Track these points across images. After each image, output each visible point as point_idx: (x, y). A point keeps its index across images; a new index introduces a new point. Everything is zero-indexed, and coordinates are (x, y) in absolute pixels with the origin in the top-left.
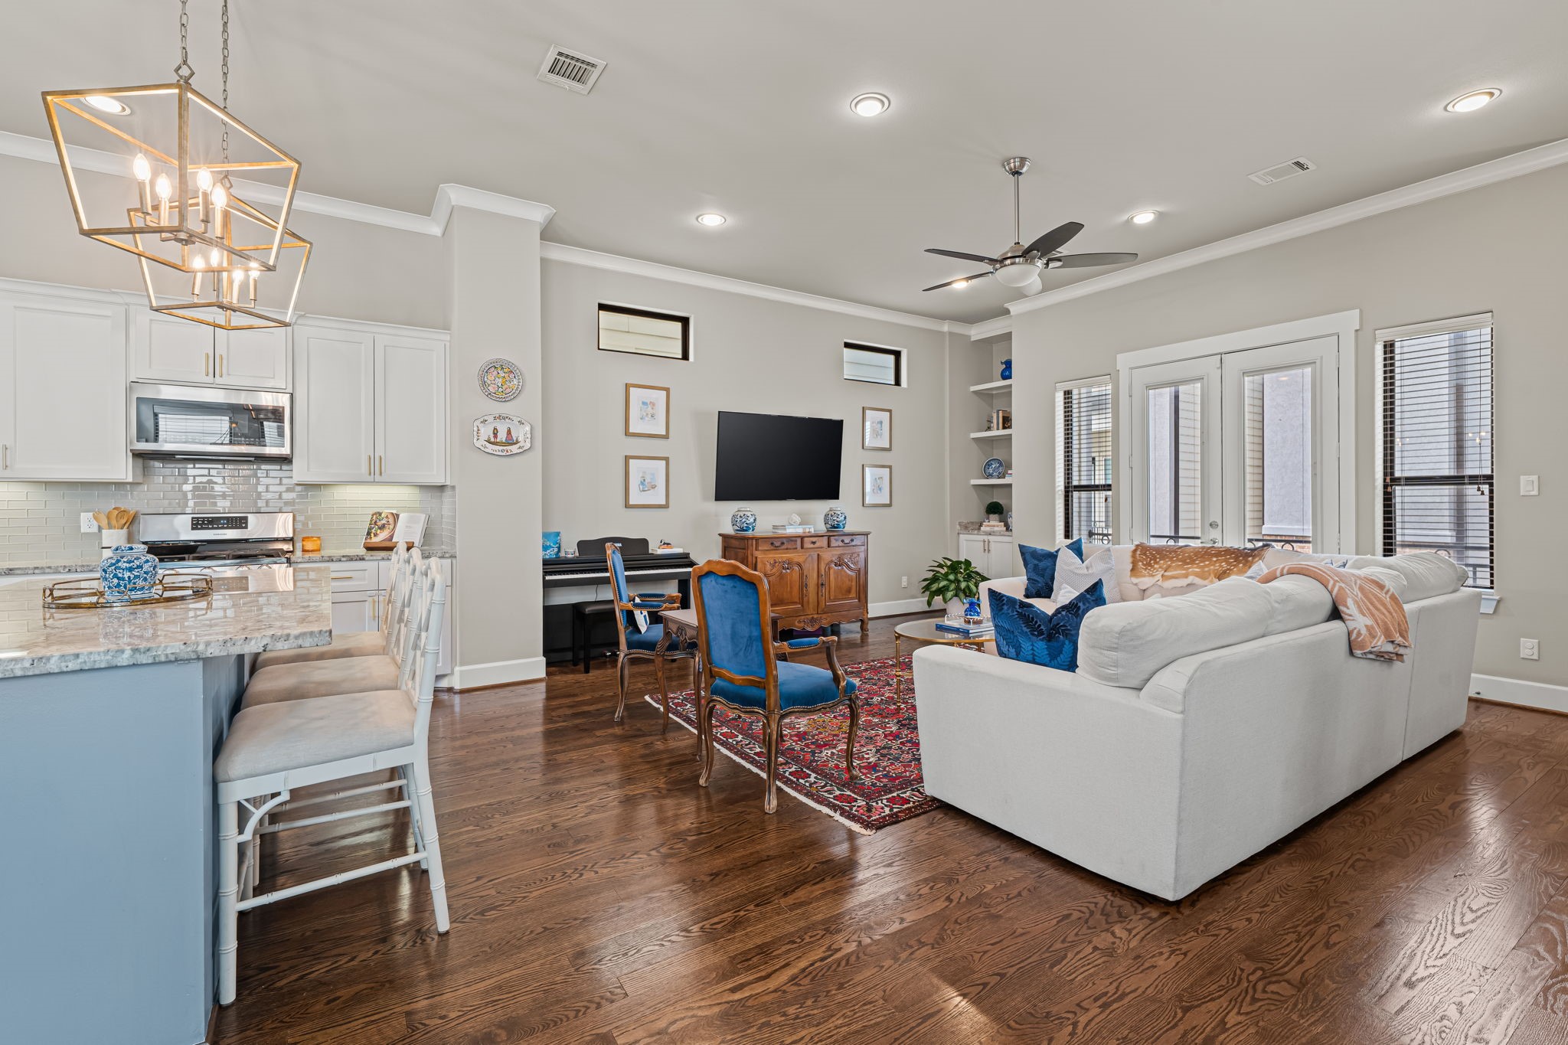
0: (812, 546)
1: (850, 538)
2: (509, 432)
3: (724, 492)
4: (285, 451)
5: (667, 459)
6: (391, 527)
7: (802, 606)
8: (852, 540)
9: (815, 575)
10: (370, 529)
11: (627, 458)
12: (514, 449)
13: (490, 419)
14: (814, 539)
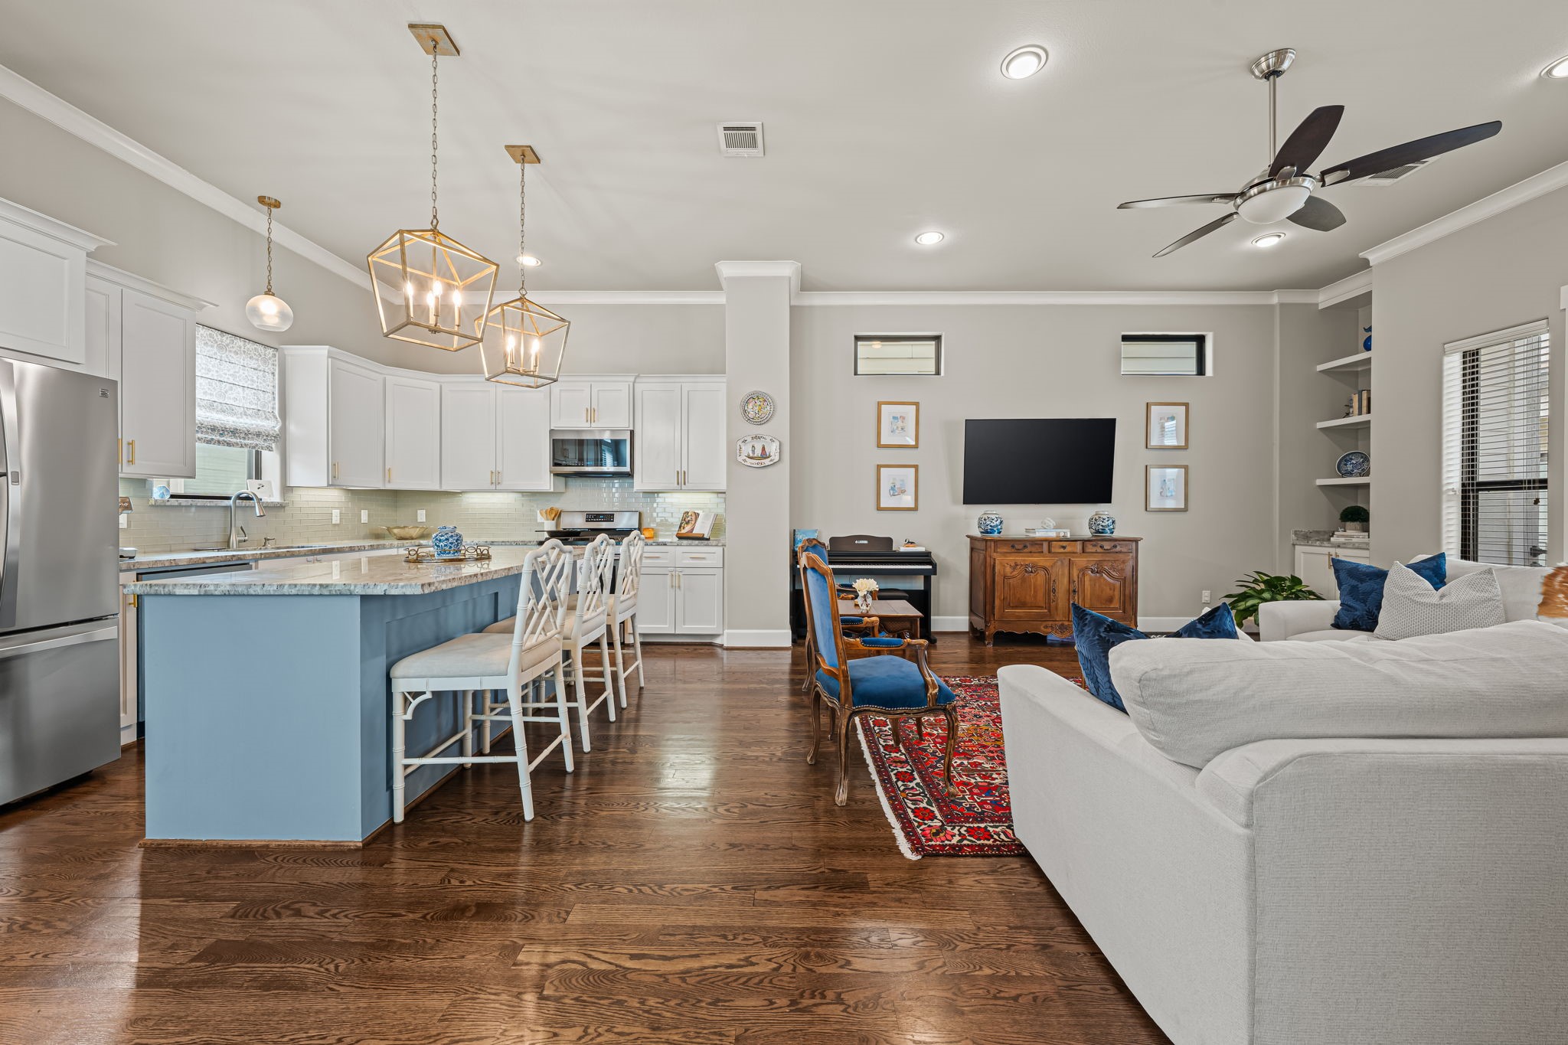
0: (1062, 550)
1: (1113, 544)
2: (764, 449)
3: (972, 496)
4: (627, 469)
5: (916, 467)
6: (693, 522)
7: (1049, 611)
8: (1115, 546)
9: (1066, 580)
10: (681, 524)
11: (879, 467)
12: (767, 462)
13: (749, 439)
14: (1064, 544)
